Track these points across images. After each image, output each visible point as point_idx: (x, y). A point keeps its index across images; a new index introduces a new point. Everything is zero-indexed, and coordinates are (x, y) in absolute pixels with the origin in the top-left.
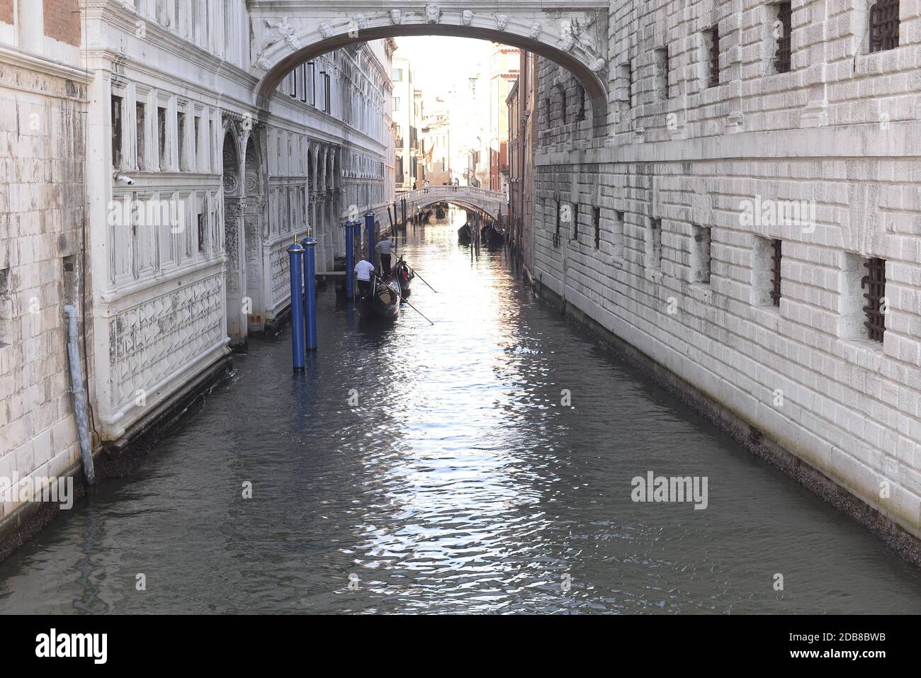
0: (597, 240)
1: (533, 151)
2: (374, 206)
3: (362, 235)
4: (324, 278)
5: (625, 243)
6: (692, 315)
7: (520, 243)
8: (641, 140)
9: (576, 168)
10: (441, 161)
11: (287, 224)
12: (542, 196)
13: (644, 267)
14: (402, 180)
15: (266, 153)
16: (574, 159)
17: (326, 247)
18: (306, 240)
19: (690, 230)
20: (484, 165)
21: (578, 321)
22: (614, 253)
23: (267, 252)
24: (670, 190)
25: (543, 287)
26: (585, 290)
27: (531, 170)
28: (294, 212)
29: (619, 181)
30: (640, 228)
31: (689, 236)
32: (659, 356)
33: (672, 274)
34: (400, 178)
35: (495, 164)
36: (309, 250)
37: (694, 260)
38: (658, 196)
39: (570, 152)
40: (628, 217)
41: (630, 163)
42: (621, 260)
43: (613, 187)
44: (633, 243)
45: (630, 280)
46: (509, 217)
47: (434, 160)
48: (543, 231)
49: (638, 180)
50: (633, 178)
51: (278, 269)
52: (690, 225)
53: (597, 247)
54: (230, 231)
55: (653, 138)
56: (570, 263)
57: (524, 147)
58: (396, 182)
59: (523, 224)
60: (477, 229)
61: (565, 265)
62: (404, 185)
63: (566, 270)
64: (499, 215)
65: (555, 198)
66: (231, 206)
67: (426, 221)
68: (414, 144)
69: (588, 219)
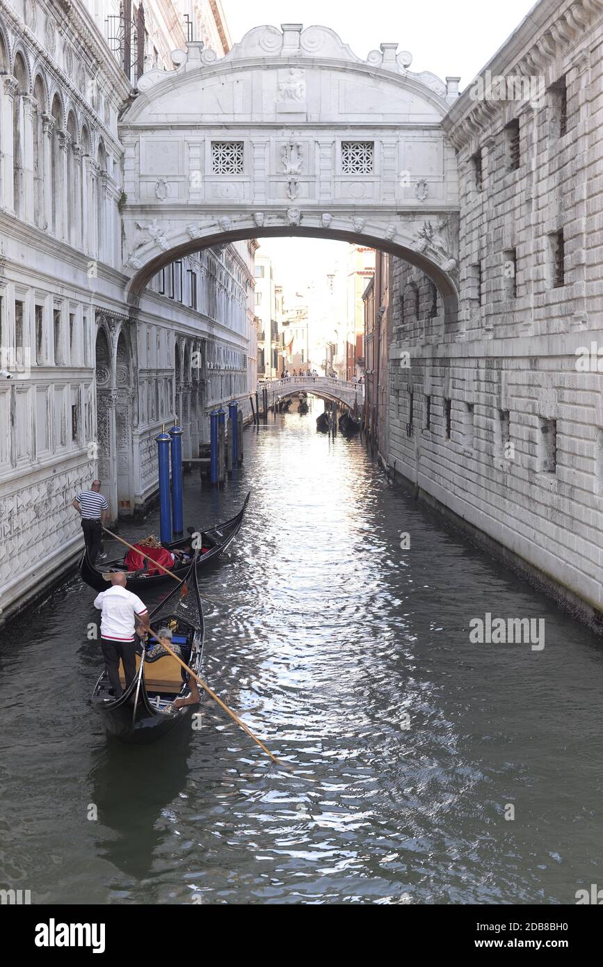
0: (448, 430)
1: (388, 345)
2: (237, 396)
3: (226, 423)
4: (190, 464)
5: (475, 434)
6: (539, 503)
7: (375, 432)
8: (490, 336)
9: (428, 362)
10: (300, 353)
11: (156, 413)
12: (397, 387)
13: (493, 457)
14: (263, 371)
15: (136, 347)
16: (427, 353)
17: (192, 435)
18: (173, 429)
19: (537, 422)
20: (341, 357)
21: (430, 506)
22: (464, 443)
23: (137, 440)
24: (517, 384)
25: (397, 474)
26: (437, 477)
27: (385, 363)
28: (162, 403)
29: (469, 374)
30: (489, 419)
31: (536, 428)
32: (507, 541)
33: (519, 463)
34: (262, 369)
35: (352, 355)
36: (176, 438)
37: (540, 450)
38: (506, 390)
39: (423, 346)
40: (478, 409)
41: (479, 358)
42: (471, 450)
43: (464, 380)
44: (483, 434)
45: (479, 468)
46: (364, 406)
47: (294, 353)
48: (397, 421)
49: (487, 374)
50: (482, 372)
51: (147, 456)
52: (537, 417)
53: (449, 437)
54: (103, 421)
55: (502, 335)
56: (422, 451)
57: (379, 341)
58: (258, 372)
59: (378, 414)
60: (335, 419)
61: (418, 453)
62: (265, 376)
63: (419, 458)
64: (356, 405)
65: (408, 390)
66: (103, 397)
67: (286, 410)
68: (275, 337)
69: (440, 410)
